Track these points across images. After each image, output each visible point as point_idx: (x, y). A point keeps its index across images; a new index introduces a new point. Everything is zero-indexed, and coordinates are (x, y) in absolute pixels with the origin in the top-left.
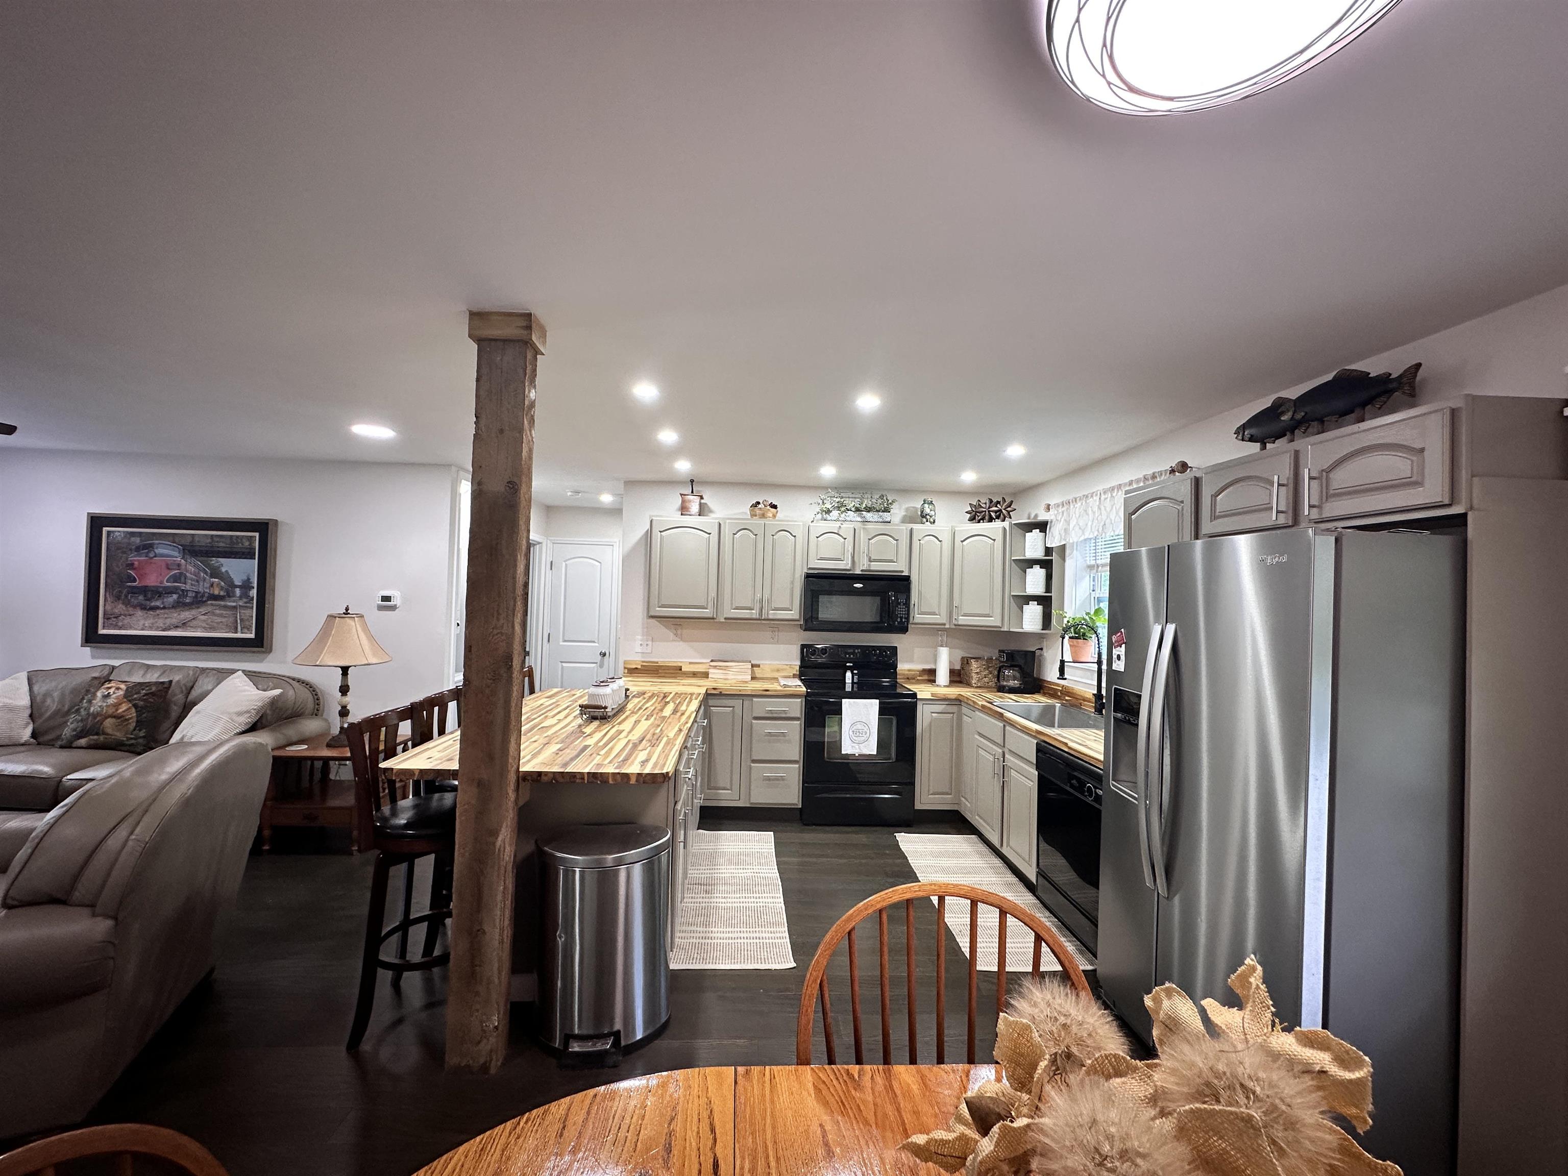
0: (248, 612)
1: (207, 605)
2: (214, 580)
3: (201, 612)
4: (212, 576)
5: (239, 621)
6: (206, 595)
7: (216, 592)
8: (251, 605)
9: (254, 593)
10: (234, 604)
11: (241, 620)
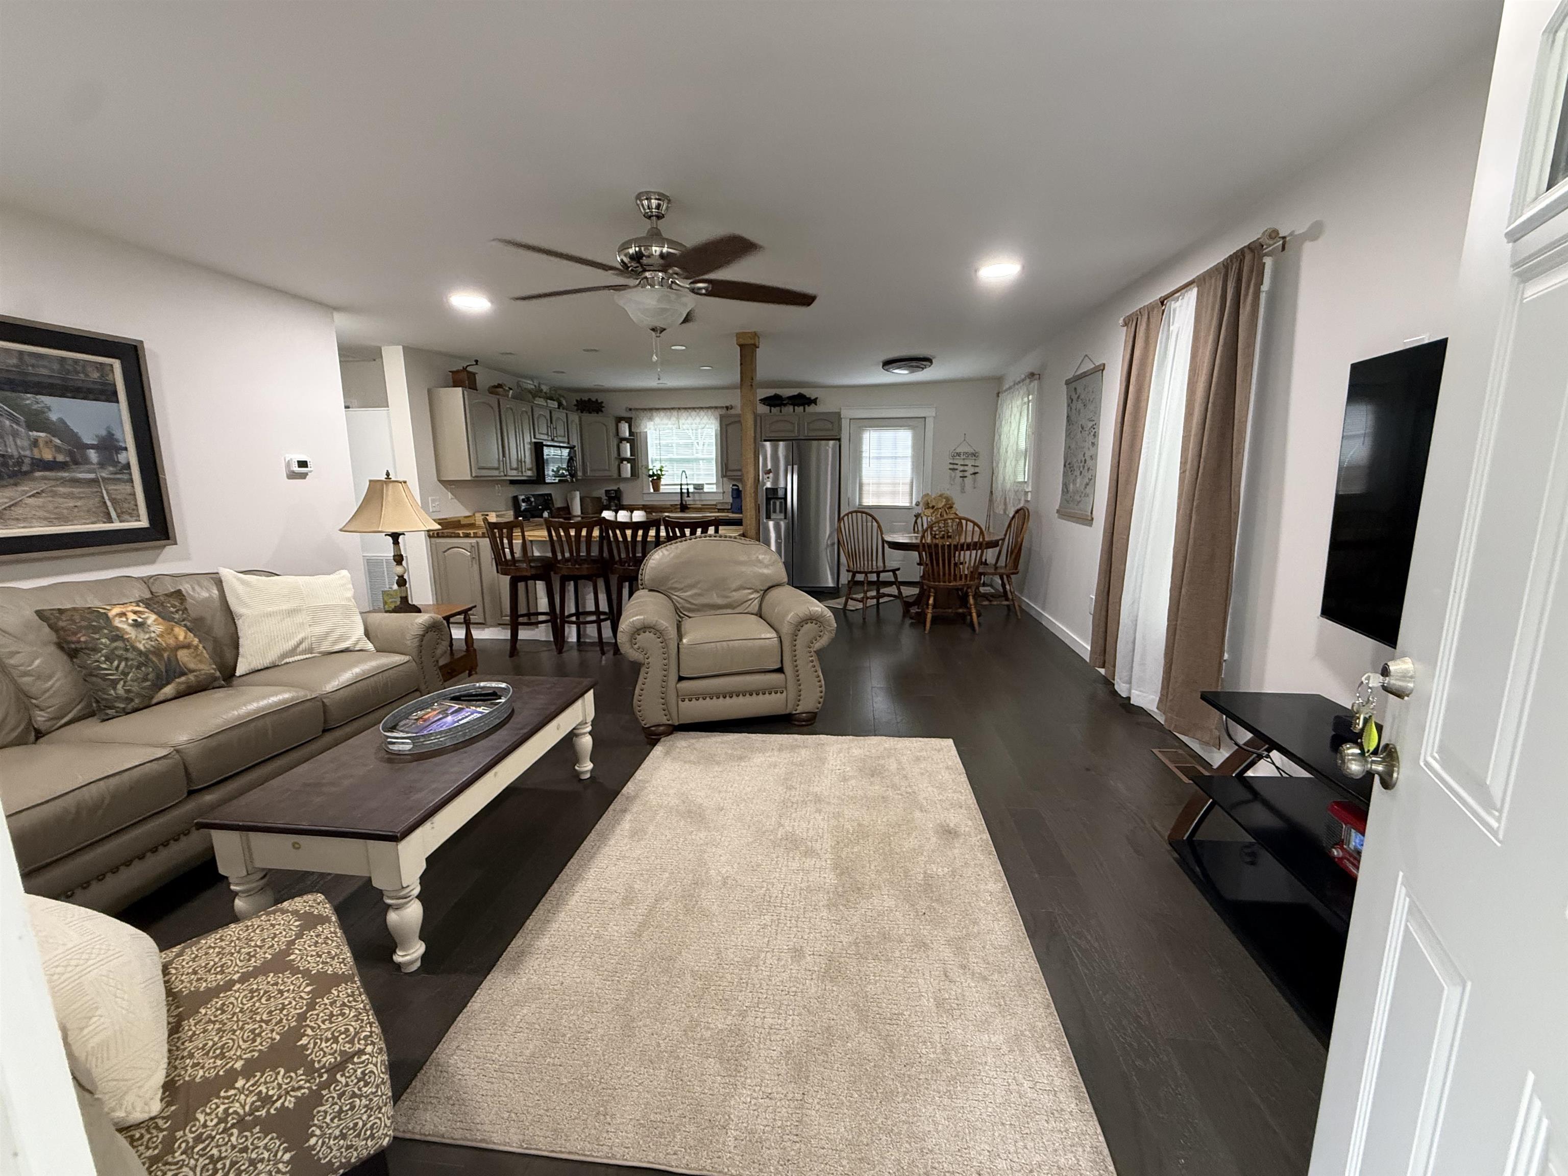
0: (125, 488)
1: (34, 479)
2: (35, 434)
3: (27, 492)
4: (30, 427)
5: (109, 503)
6: (27, 461)
7: (48, 455)
8: (126, 477)
9: (131, 456)
10: (92, 476)
11: (113, 501)
